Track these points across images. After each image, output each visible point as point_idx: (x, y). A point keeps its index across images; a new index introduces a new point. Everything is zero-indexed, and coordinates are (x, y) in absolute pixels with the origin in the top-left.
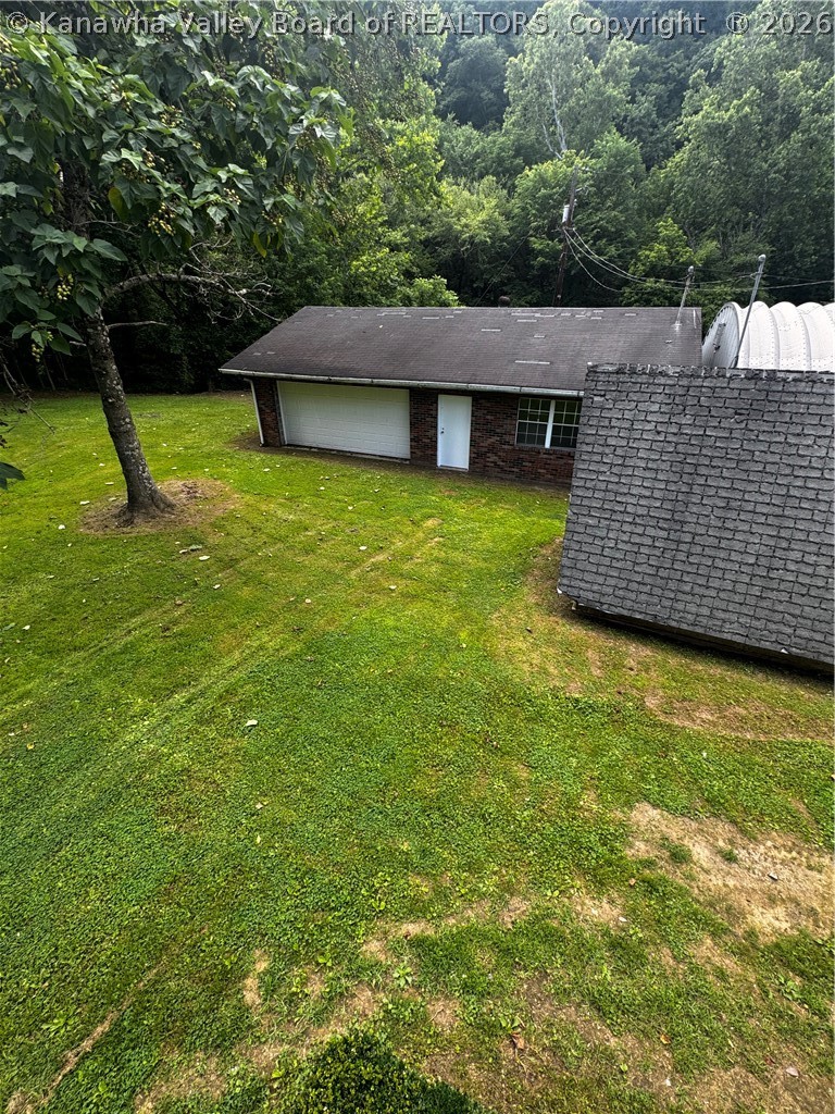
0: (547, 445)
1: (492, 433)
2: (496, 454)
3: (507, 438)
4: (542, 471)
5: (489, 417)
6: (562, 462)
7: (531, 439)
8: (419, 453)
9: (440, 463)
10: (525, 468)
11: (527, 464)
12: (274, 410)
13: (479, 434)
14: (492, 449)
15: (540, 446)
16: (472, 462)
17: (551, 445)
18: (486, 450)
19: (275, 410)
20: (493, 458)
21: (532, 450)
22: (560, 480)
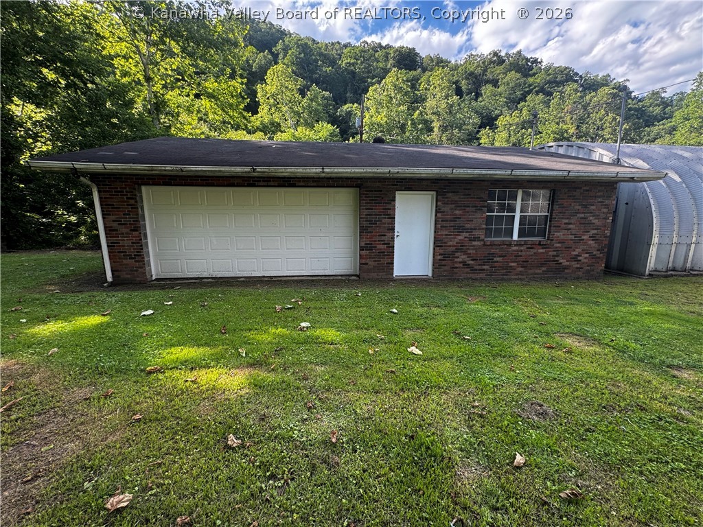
0: (515, 237)
1: (461, 229)
2: (465, 253)
3: (476, 233)
4: (512, 264)
5: (457, 212)
6: (533, 251)
7: (498, 233)
8: (371, 263)
9: (398, 272)
10: (496, 264)
11: (498, 259)
12: (136, 229)
13: (447, 232)
14: (461, 248)
15: (508, 239)
16: (437, 265)
17: (519, 237)
18: (454, 249)
19: (137, 227)
20: (462, 257)
21: (503, 243)
22: (530, 271)
